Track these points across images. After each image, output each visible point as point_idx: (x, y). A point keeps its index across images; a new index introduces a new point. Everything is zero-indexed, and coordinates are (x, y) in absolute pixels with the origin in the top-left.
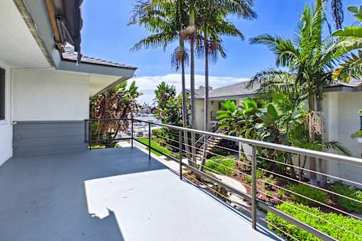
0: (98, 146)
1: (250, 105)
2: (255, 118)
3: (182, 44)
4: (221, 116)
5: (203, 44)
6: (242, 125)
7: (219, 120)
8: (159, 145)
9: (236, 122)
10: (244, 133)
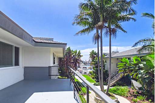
0: (64, 77)
1: (136, 60)
2: (139, 67)
3: (98, 32)
4: (119, 66)
5: (108, 30)
6: (132, 71)
7: (119, 68)
8: (91, 78)
9: (128, 69)
10: (133, 75)
